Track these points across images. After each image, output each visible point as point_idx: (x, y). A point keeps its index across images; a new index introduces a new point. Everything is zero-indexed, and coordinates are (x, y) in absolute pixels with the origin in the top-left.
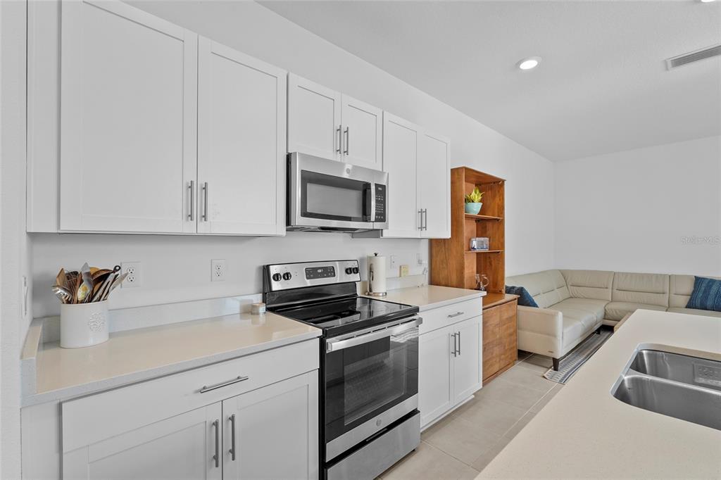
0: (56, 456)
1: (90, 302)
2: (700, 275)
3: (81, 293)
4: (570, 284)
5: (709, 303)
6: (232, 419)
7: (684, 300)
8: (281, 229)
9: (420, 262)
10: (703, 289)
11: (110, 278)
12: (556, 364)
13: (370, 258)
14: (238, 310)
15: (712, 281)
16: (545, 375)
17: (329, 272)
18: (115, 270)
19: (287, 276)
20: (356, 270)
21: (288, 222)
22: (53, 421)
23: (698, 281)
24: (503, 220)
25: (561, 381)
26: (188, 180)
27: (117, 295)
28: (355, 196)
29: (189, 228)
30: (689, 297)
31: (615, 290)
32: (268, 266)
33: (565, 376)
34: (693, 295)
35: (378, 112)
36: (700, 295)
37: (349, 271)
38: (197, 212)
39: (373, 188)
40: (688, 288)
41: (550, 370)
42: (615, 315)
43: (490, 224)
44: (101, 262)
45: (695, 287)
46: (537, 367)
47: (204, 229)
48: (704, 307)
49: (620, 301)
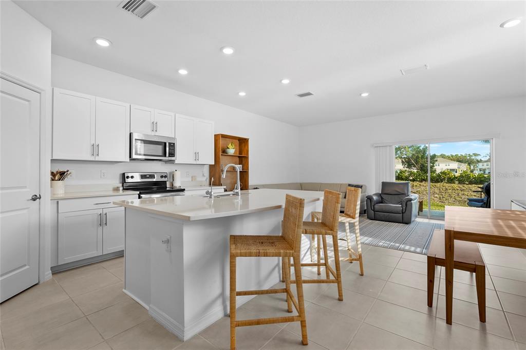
0: (56, 214)
1: (59, 180)
3: (57, 178)
6: (106, 214)
8: (128, 159)
9: (203, 175)
11: (66, 174)
13: (173, 172)
14: (112, 189)
15: (353, 186)
17: (152, 176)
18: (67, 171)
19: (132, 177)
20: (166, 177)
21: (130, 157)
22: (56, 205)
23: (349, 186)
24: (248, 157)
26: (92, 143)
27: (67, 180)
28: (160, 148)
29: (92, 159)
32: (124, 173)
35: (173, 114)
37: (162, 177)
38: (95, 153)
39: (167, 144)
43: (242, 158)
44: (62, 168)
47: (97, 159)
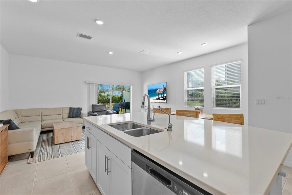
2: (70, 107)
4: (20, 116)
5: (74, 116)
7: (67, 116)
10: (72, 111)
12: (32, 154)
15: (74, 108)
16: (29, 162)
23: (71, 109)
25: (38, 160)
30: (68, 115)
31: (43, 116)
33: (39, 158)
34: (69, 114)
36: (72, 113)
40: (67, 111)
41: (29, 159)
42: (46, 126)
45: (70, 111)
46: (21, 161)
48: (73, 117)
49: (45, 120)
